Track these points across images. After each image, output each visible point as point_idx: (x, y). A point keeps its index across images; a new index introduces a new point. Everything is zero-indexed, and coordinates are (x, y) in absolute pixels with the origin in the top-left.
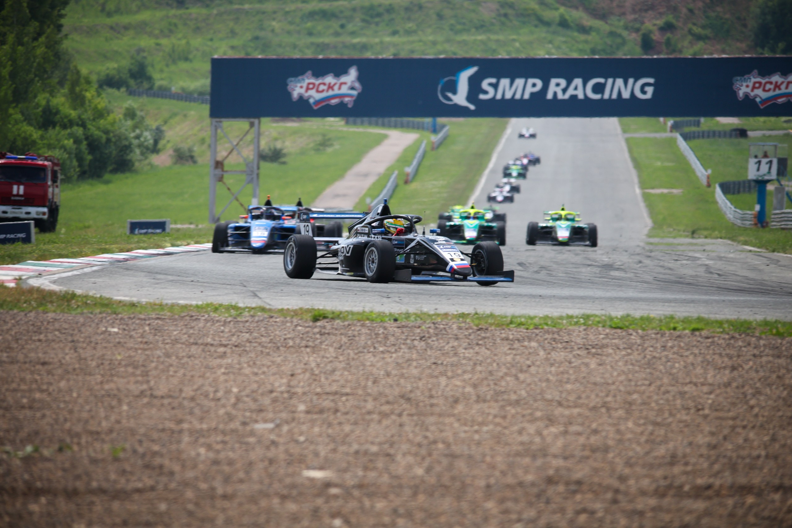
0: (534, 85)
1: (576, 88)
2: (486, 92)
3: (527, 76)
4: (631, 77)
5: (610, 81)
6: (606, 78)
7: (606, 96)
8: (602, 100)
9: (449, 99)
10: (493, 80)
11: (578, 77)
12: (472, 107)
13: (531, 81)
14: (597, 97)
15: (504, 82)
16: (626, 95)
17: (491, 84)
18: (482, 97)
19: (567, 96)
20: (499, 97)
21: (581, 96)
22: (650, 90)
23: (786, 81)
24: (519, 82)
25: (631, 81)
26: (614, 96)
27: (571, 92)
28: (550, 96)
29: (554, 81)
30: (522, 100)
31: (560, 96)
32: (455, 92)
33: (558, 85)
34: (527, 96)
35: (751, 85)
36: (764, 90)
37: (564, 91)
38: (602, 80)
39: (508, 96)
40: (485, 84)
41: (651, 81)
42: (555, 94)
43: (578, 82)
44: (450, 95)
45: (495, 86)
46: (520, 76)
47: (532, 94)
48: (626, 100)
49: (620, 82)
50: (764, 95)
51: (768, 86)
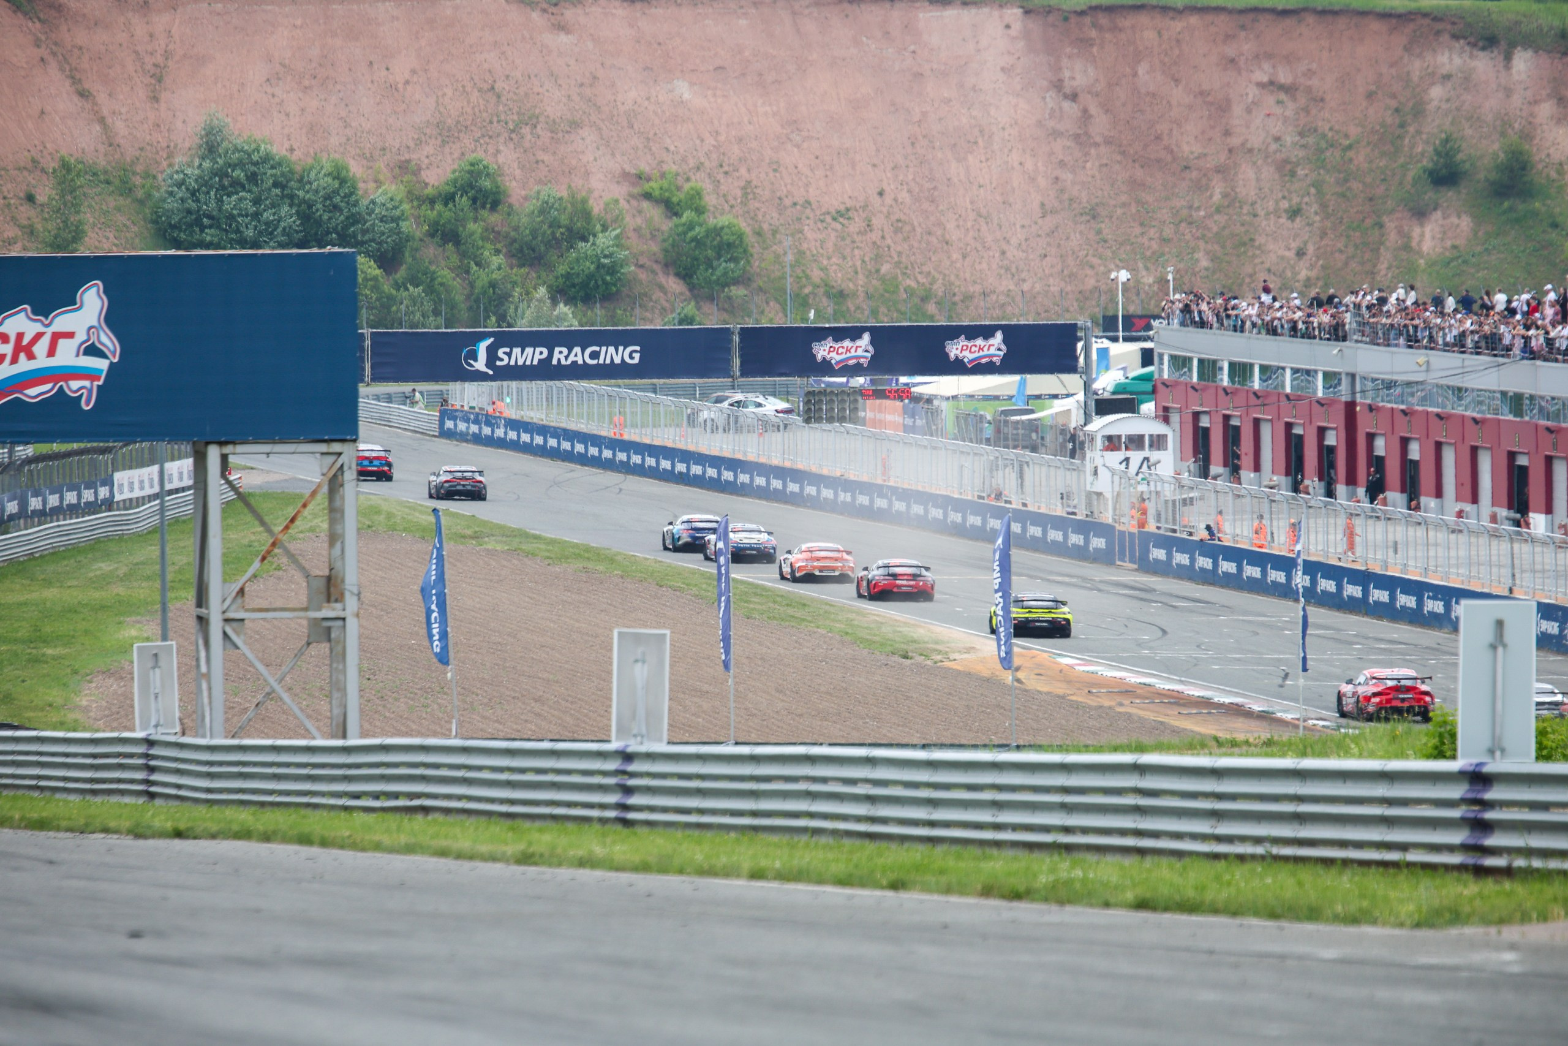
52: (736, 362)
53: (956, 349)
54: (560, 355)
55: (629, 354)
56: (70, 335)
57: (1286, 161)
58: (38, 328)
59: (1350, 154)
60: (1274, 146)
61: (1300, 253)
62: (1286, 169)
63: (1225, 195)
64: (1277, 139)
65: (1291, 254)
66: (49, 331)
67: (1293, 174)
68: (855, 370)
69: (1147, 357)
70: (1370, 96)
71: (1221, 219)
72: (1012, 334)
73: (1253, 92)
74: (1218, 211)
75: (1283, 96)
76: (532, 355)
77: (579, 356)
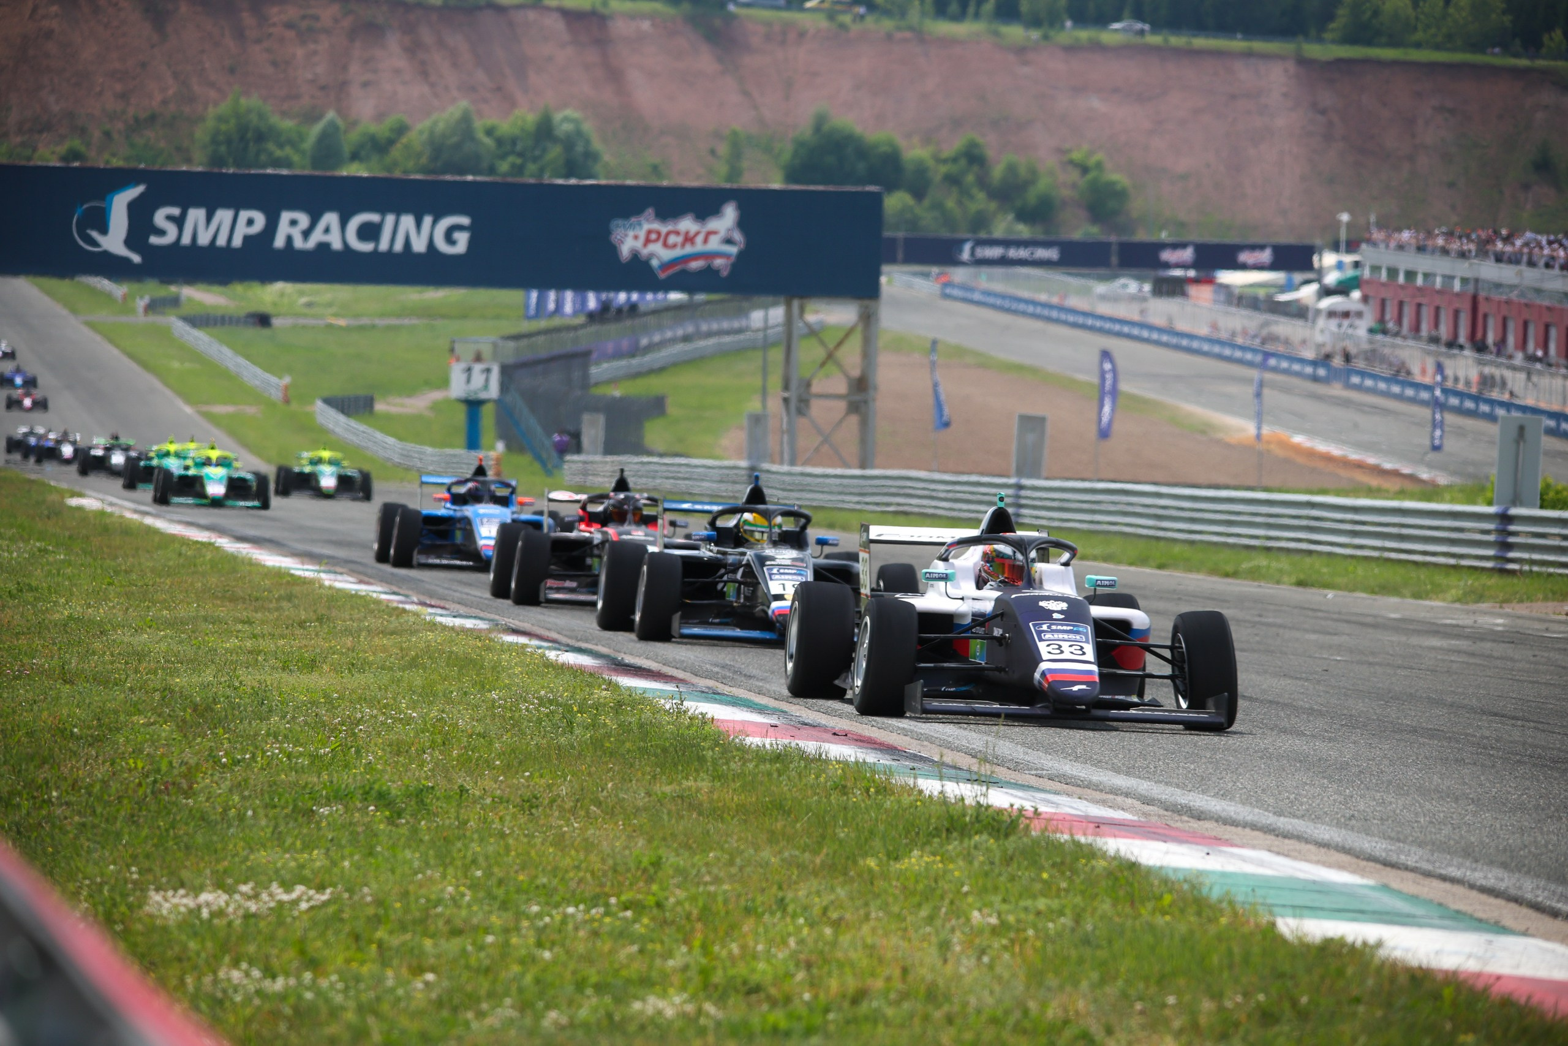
0: (250, 222)
1: (327, 230)
2: (162, 233)
3: (237, 206)
4: (429, 212)
5: (390, 219)
6: (383, 212)
7: (384, 246)
8: (375, 253)
9: (95, 244)
10: (176, 211)
11: (331, 209)
12: (136, 258)
13: (244, 215)
14: (367, 247)
15: (196, 215)
16: (419, 245)
17: (170, 218)
18: (154, 240)
19: (311, 244)
20: (186, 240)
21: (337, 245)
22: (462, 240)
23: (704, 230)
24: (224, 216)
25: (428, 220)
26: (398, 247)
27: (317, 236)
28: (279, 242)
29: (286, 216)
30: (228, 249)
31: (299, 243)
32: (104, 230)
33: (294, 223)
34: (237, 242)
35: (642, 234)
36: (665, 245)
37: (306, 234)
38: (374, 217)
39: (204, 239)
40: (160, 217)
41: (465, 221)
42: (289, 239)
43: (331, 218)
44: (95, 234)
45: (179, 222)
46: (226, 205)
47: (247, 239)
48: (419, 255)
49: (407, 221)
50: (667, 255)
51: (672, 239)
77: (1022, 253)
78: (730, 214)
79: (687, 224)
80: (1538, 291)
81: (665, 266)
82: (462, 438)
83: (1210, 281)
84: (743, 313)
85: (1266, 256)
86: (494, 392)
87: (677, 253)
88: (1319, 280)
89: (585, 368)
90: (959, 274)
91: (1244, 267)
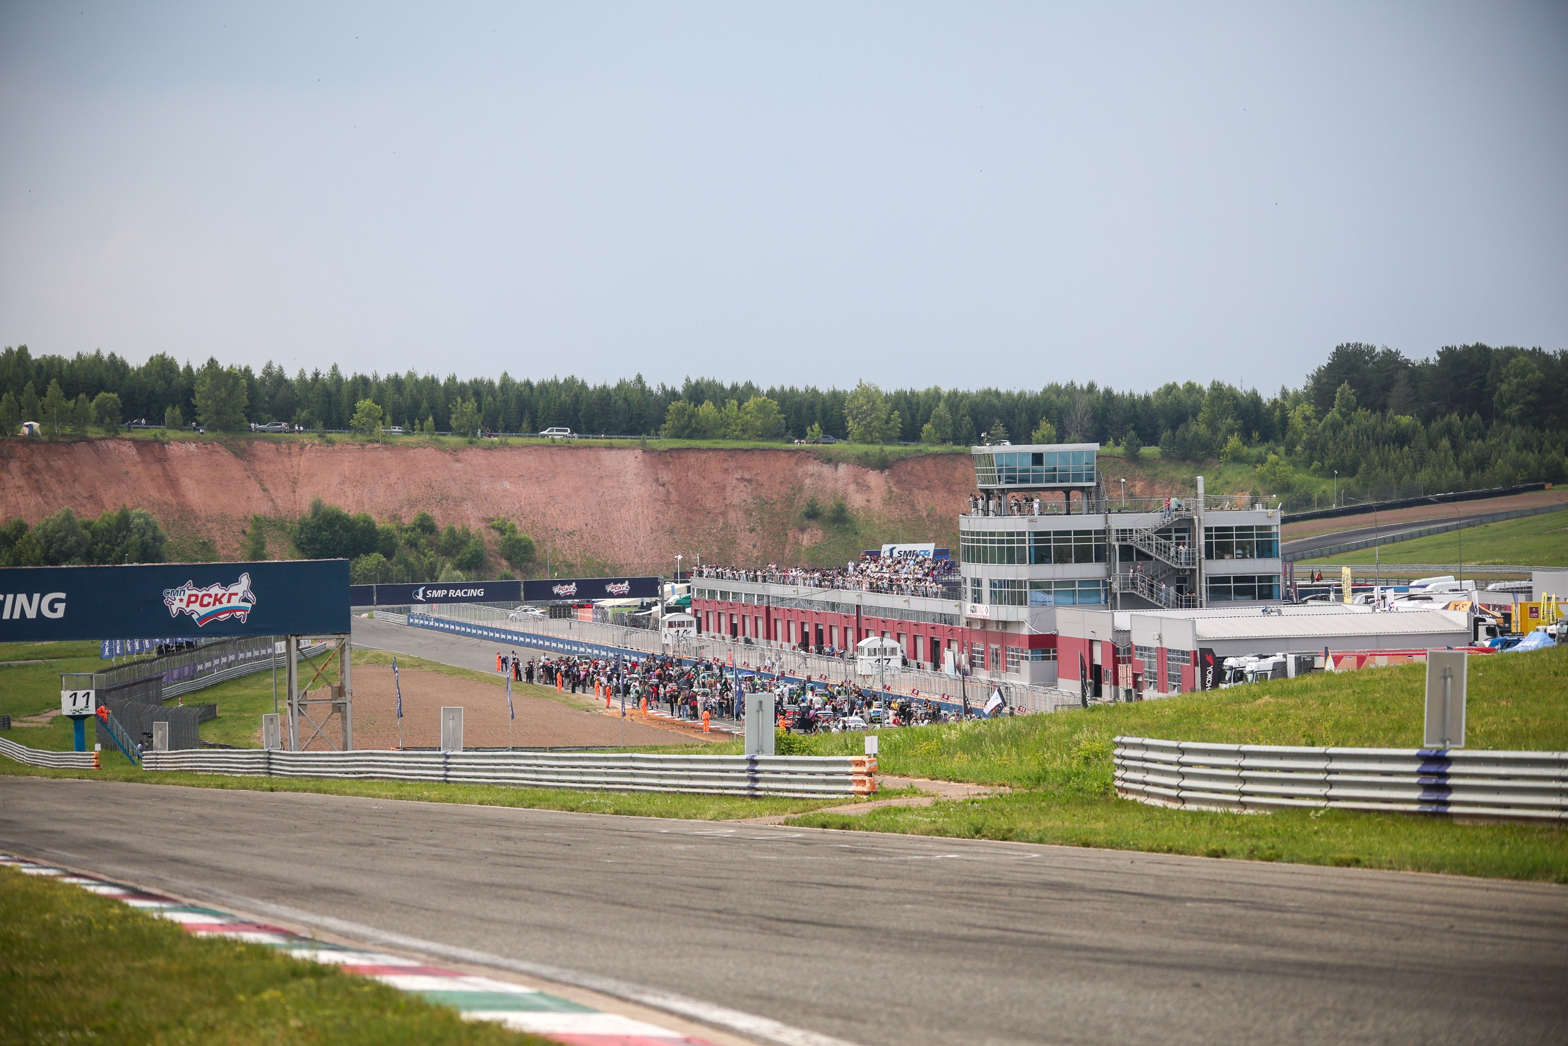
7: (6, 615)
16: (31, 614)
26: (16, 615)
52: (522, 594)
53: (609, 588)
54: (452, 593)
55: (479, 592)
56: (236, 594)
57: (748, 510)
58: (224, 591)
59: (774, 506)
60: (743, 504)
61: (754, 546)
62: (748, 513)
63: (724, 523)
64: (745, 501)
65: (750, 547)
66: (228, 593)
67: (751, 514)
68: (570, 597)
69: (689, 589)
70: (781, 483)
71: (723, 533)
72: (632, 582)
73: (735, 481)
74: (721, 530)
75: (746, 483)
76: (441, 593)
77: (459, 593)
78: (245, 581)
79: (216, 590)
80: (810, 602)
81: (202, 618)
82: (73, 743)
83: (589, 606)
84: (268, 644)
85: (625, 587)
86: (92, 710)
87: (211, 609)
88: (662, 602)
89: (159, 688)
90: (418, 609)
91: (611, 595)
